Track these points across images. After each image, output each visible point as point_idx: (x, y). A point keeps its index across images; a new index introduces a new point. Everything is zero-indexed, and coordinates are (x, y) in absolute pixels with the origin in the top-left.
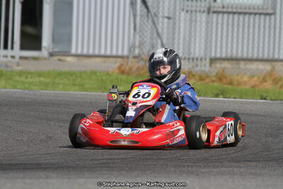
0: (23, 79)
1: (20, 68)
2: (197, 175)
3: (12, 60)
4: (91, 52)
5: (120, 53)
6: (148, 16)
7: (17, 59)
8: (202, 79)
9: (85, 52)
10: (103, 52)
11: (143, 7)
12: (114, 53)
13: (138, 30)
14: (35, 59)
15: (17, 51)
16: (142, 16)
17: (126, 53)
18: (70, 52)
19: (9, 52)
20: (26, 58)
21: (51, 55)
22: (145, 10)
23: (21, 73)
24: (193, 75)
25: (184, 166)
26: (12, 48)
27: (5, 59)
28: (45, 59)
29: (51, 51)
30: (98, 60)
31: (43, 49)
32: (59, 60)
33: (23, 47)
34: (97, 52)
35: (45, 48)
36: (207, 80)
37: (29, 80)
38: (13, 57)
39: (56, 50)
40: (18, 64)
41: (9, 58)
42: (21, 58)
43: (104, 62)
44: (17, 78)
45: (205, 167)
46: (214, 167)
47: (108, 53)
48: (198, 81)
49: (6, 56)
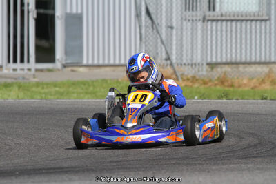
0: (39, 89)
1: (36, 80)
2: (209, 172)
3: (29, 72)
4: (101, 62)
6: (153, 27)
7: (33, 71)
8: (205, 83)
9: (96, 62)
10: (112, 62)
11: (148, 18)
12: (122, 62)
13: (144, 40)
14: (49, 70)
15: (33, 64)
16: (146, 27)
18: (81, 63)
19: (25, 65)
20: (41, 70)
21: (64, 66)
22: (150, 21)
23: (37, 85)
24: (197, 80)
26: (28, 61)
27: (22, 72)
28: (59, 70)
29: (64, 63)
30: (108, 69)
31: (57, 61)
32: (72, 71)
33: (38, 60)
34: (106, 62)
35: (58, 60)
36: (210, 84)
37: (46, 90)
38: (29, 70)
39: (69, 61)
40: (34, 76)
41: (26, 71)
42: (37, 70)
43: (114, 71)
44: (34, 89)
45: (214, 164)
46: (223, 164)
47: (117, 62)
48: (201, 85)
49: (23, 70)
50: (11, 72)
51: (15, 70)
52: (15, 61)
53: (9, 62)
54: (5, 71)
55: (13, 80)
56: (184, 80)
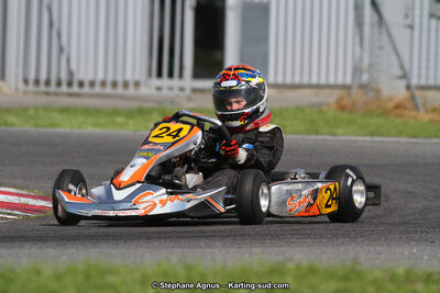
1: (191, 105)
3: (180, 93)
4: (297, 80)
5: (340, 81)
6: (380, 25)
7: (188, 92)
9: (288, 80)
10: (314, 80)
11: (373, 11)
12: (332, 81)
15: (188, 81)
16: (372, 25)
17: (348, 81)
19: (176, 82)
20: (201, 91)
22: (376, 17)
25: (416, 232)
26: (181, 76)
27: (169, 92)
33: (197, 75)
34: (306, 80)
38: (182, 89)
40: (189, 99)
41: (176, 92)
42: (194, 90)
43: (317, 95)
47: (323, 81)
49: (171, 88)
50: (153, 92)
51: (159, 89)
52: (160, 75)
53: (150, 75)
54: (144, 91)
55: (155, 105)
56: (427, 112)
